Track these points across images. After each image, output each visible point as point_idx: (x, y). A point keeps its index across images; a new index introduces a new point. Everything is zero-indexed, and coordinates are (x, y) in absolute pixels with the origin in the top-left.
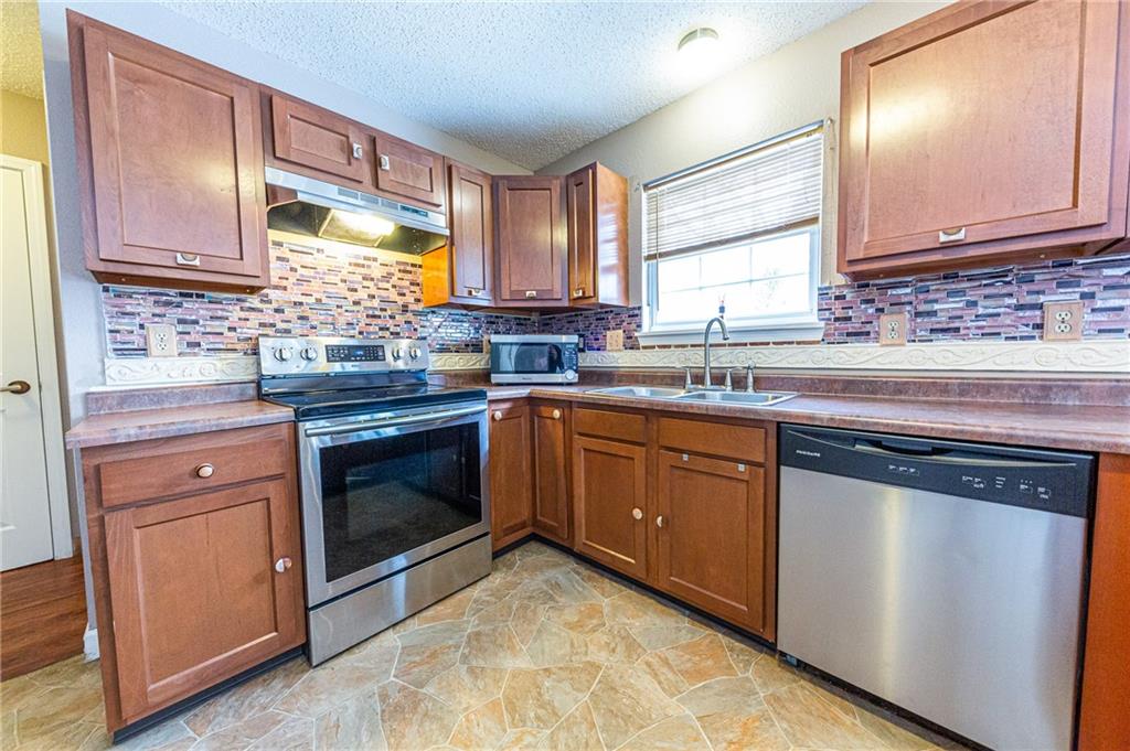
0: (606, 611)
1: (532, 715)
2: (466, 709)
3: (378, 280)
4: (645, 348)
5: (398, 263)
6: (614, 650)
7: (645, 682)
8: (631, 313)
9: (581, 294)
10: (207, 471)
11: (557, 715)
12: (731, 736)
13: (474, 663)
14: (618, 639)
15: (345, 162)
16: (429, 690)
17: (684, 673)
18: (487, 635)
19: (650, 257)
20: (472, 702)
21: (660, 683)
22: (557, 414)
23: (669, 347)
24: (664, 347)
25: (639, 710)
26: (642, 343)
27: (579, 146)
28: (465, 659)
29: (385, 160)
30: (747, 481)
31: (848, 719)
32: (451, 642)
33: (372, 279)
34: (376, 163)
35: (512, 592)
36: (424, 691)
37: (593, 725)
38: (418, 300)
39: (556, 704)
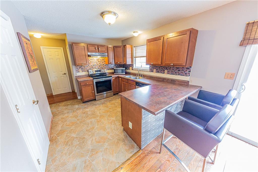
3: (100, 61)
5: (102, 59)
8: (132, 65)
9: (125, 63)
10: (87, 83)
13: (110, 102)
15: (95, 50)
16: (106, 103)
18: (111, 100)
22: (120, 79)
24: (136, 70)
26: (134, 69)
29: (99, 48)
34: (98, 49)
38: (105, 63)
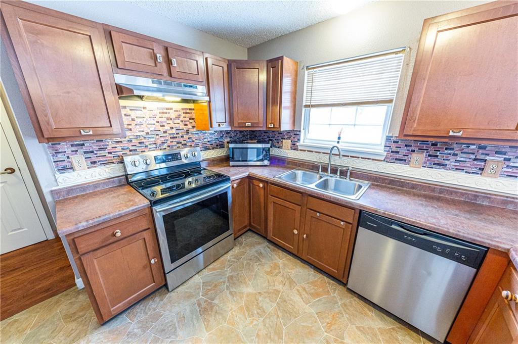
0: (281, 266)
1: (256, 312)
2: (231, 310)
3: (174, 119)
4: (301, 150)
5: (182, 109)
6: (285, 284)
7: (297, 298)
8: (295, 133)
9: (272, 126)
10: (119, 234)
11: (265, 312)
12: (328, 321)
13: (232, 290)
14: (286, 279)
15: (154, 65)
16: (216, 301)
17: (312, 294)
18: (236, 277)
19: (306, 106)
20: (233, 307)
21: (302, 298)
22: (261, 185)
23: (313, 152)
24: (310, 151)
25: (295, 310)
26: (300, 148)
27: (273, 38)
28: (228, 288)
29: (174, 61)
30: (344, 229)
31: (370, 314)
32: (221, 280)
33: (171, 119)
34: (169, 63)
35: (243, 257)
36: (213, 302)
37: (278, 317)
38: (193, 127)
39: (264, 307)
